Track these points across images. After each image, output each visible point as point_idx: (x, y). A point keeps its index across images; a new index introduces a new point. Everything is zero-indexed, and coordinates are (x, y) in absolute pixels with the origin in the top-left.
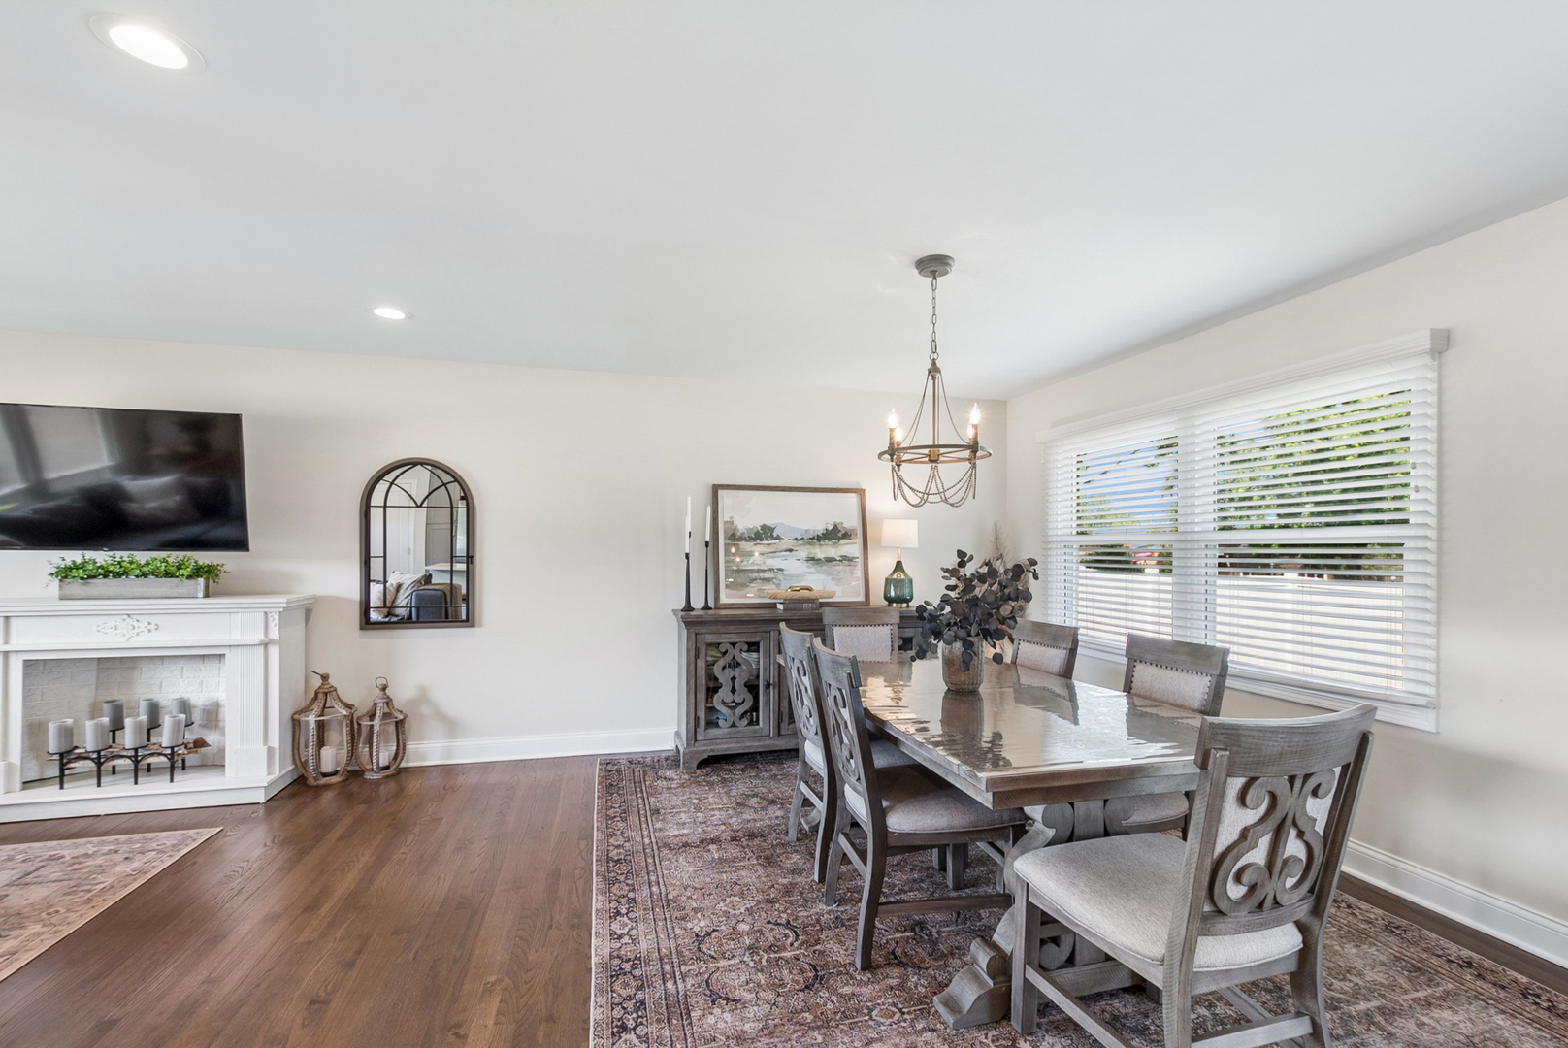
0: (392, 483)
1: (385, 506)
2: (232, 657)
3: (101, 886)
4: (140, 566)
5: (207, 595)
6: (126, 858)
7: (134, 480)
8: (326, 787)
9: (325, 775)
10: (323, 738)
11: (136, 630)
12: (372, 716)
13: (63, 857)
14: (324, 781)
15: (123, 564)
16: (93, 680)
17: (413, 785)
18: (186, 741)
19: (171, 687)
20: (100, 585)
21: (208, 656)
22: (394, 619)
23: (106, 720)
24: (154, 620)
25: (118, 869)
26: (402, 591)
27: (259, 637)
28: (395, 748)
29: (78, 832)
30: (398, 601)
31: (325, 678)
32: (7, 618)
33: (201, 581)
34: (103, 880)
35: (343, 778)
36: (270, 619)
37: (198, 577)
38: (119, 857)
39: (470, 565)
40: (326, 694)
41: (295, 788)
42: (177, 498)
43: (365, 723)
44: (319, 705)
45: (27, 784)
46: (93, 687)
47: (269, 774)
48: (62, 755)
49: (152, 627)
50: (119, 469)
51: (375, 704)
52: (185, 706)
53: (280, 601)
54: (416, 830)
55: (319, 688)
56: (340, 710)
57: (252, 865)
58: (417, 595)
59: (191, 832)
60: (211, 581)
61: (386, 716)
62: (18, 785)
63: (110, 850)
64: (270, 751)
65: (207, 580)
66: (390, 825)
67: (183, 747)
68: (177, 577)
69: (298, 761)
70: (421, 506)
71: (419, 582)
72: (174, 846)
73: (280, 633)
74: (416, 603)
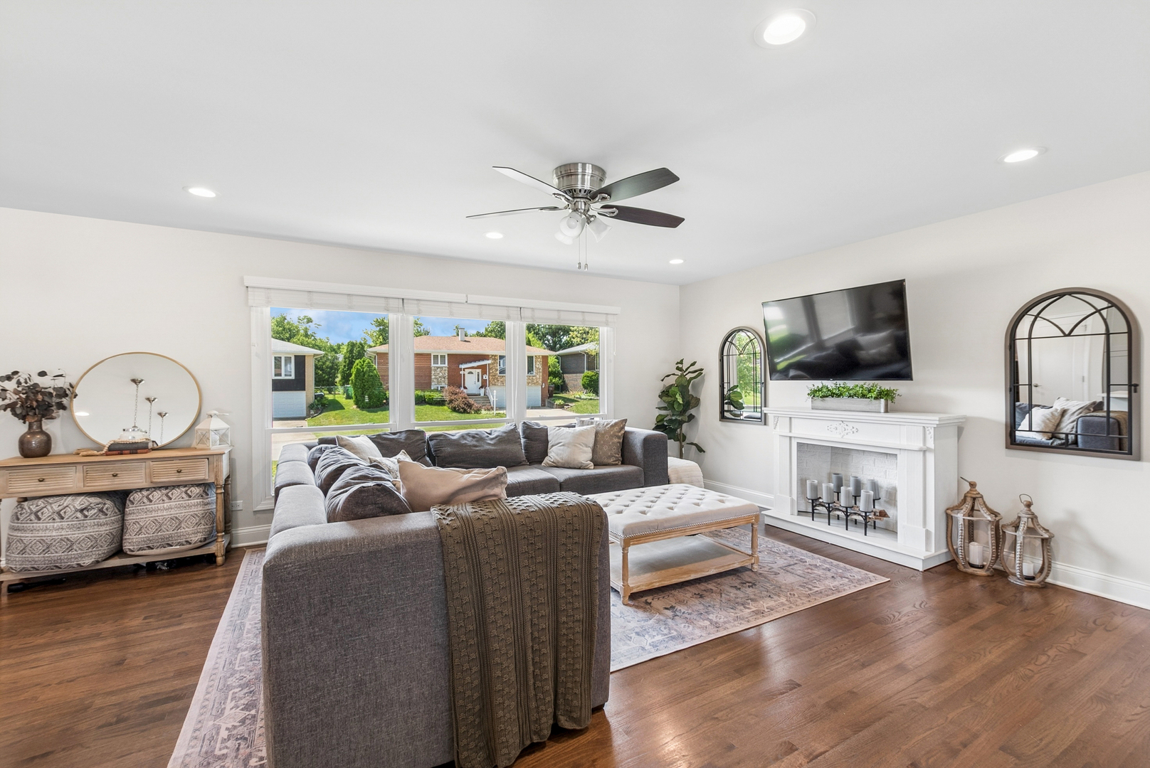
0: (1037, 317)
1: (1030, 338)
2: (902, 457)
3: (816, 589)
4: (849, 390)
5: (886, 411)
6: (833, 577)
7: (863, 336)
8: (974, 576)
9: (972, 566)
10: (973, 534)
11: (846, 432)
12: (1017, 528)
13: (806, 562)
14: (971, 570)
15: (840, 388)
16: (829, 459)
17: (1060, 604)
18: (874, 510)
19: (869, 471)
20: (831, 402)
21: (890, 454)
22: (1057, 442)
23: (832, 485)
24: (856, 425)
25: (827, 582)
26: (1067, 417)
27: (920, 445)
28: (1041, 562)
29: (817, 549)
30: (1063, 425)
31: (973, 485)
32: (790, 418)
33: (883, 401)
34: (818, 586)
35: (988, 573)
36: (928, 432)
37: (881, 398)
38: (829, 574)
39: (1133, 394)
40: (974, 499)
41: (948, 567)
42: (889, 345)
43: (1010, 532)
44: (967, 506)
45: (800, 513)
46: (829, 463)
47: (927, 550)
48: (813, 500)
49: (854, 430)
50: (858, 330)
51: (1019, 517)
52: (875, 486)
53: (934, 419)
54: (1052, 653)
55: (968, 492)
56: (985, 515)
57: (901, 617)
58: (1083, 421)
59: (871, 575)
60: (889, 402)
61: (1031, 531)
62: (796, 512)
63: (827, 568)
64: (928, 533)
65: (886, 400)
66: (1024, 635)
67: (873, 513)
68: (869, 398)
69: (951, 548)
70: (1069, 335)
71: (1087, 408)
72: (859, 580)
73: (934, 443)
74: (1082, 430)
